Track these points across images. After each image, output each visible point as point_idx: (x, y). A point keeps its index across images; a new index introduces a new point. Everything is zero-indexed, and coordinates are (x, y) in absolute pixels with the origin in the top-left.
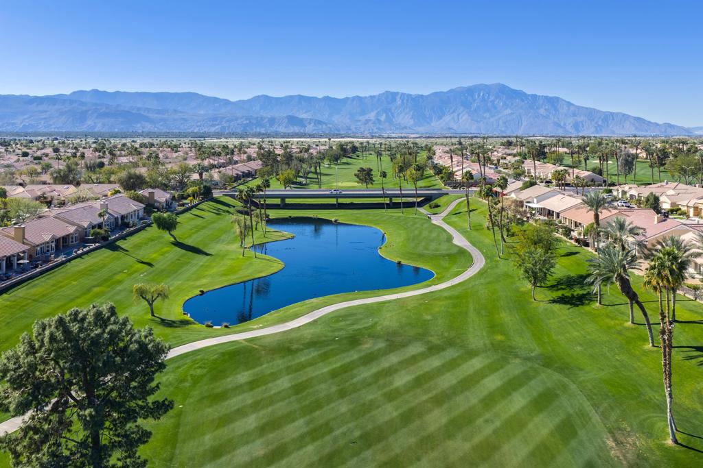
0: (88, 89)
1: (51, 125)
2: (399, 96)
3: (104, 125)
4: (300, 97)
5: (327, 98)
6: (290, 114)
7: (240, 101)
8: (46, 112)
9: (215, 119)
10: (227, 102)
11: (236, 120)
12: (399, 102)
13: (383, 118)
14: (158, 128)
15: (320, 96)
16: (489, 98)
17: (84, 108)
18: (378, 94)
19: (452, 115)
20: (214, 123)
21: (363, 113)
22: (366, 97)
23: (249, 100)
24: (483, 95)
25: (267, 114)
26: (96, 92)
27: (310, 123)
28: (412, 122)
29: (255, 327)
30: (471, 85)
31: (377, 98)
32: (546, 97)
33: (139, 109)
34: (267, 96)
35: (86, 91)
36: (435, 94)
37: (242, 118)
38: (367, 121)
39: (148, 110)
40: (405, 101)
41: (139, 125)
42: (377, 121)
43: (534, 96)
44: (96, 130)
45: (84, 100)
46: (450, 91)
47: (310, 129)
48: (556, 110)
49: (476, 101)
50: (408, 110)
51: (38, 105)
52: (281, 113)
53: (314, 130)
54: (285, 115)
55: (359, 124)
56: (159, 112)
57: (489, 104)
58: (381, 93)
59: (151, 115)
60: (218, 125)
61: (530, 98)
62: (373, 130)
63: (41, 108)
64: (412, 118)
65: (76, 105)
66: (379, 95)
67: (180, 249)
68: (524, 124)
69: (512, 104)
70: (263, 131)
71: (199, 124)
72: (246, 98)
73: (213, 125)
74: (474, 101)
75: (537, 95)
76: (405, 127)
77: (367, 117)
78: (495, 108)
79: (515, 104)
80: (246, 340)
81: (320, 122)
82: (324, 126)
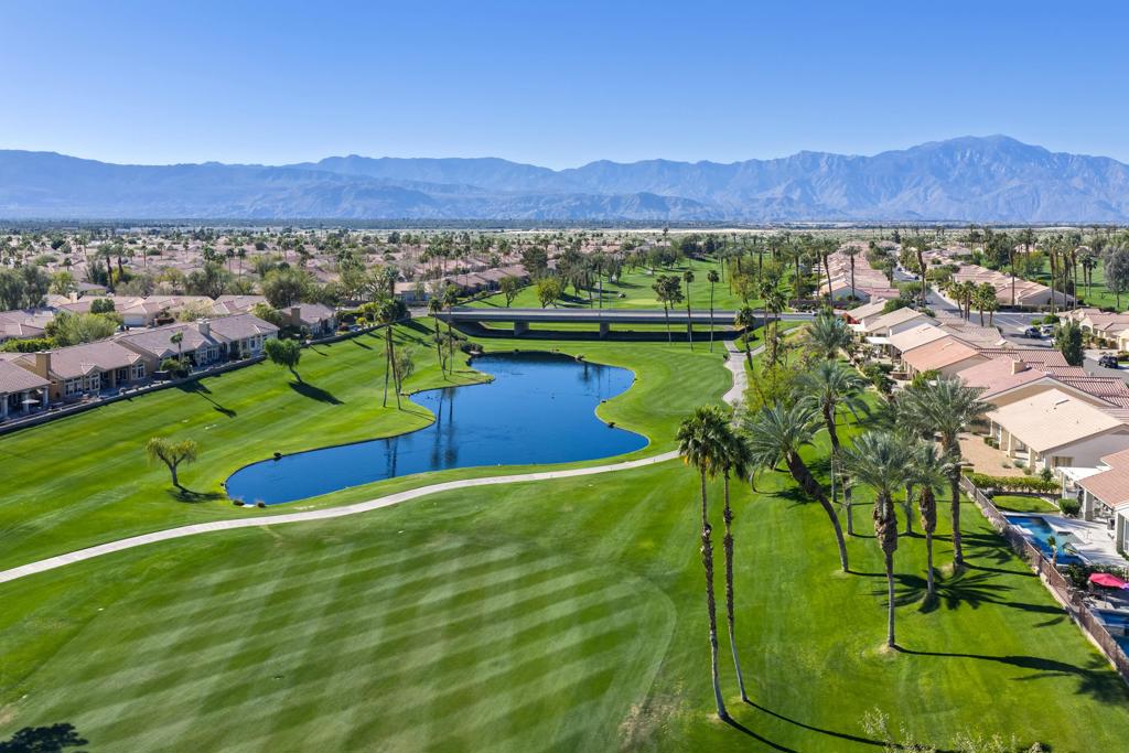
0: (344, 154)
1: (291, 209)
2: (825, 159)
3: (366, 209)
4: (662, 162)
5: (705, 164)
6: (645, 190)
7: (567, 170)
8: (285, 189)
9: (528, 199)
10: (547, 173)
11: (561, 200)
12: (824, 168)
13: (796, 196)
14: (444, 214)
15: (693, 160)
16: (981, 159)
17: (338, 184)
18: (788, 156)
19: (915, 190)
20: (527, 205)
21: (763, 187)
22: (768, 161)
23: (581, 169)
24: (971, 154)
25: (609, 191)
26: (355, 159)
27: (675, 205)
28: (845, 202)
29: (301, 508)
30: (950, 138)
31: (787, 161)
32: (1086, 158)
33: (416, 184)
34: (609, 162)
35: (340, 158)
36: (887, 155)
37: (569, 198)
38: (770, 201)
39: (430, 185)
40: (834, 167)
41: (416, 209)
42: (785, 201)
43: (1064, 157)
44: (355, 216)
45: (338, 172)
46: (913, 149)
47: (675, 214)
48: (1104, 179)
49: (959, 166)
50: (839, 182)
51: (274, 179)
52: (630, 189)
53: (683, 216)
54: (636, 192)
55: (756, 205)
56: (445, 189)
57: (982, 171)
58: (794, 153)
59: (435, 194)
60: (533, 208)
61: (1055, 160)
62: (778, 215)
63: (279, 183)
64: (845, 195)
65: (324, 179)
66: (791, 157)
67: (296, 393)
68: (1044, 203)
69: (1022, 171)
70: (601, 217)
71: (504, 207)
72: (577, 166)
73: (526, 210)
74: (955, 165)
75: (1068, 155)
76: (834, 211)
77: (769, 194)
78: (992, 177)
79: (1027, 171)
80: (270, 526)
81: (692, 203)
82: (699, 210)
